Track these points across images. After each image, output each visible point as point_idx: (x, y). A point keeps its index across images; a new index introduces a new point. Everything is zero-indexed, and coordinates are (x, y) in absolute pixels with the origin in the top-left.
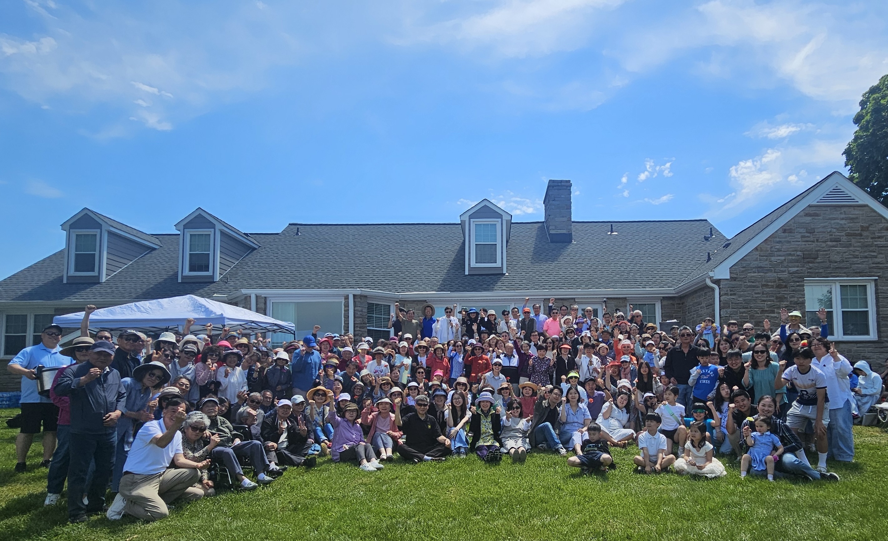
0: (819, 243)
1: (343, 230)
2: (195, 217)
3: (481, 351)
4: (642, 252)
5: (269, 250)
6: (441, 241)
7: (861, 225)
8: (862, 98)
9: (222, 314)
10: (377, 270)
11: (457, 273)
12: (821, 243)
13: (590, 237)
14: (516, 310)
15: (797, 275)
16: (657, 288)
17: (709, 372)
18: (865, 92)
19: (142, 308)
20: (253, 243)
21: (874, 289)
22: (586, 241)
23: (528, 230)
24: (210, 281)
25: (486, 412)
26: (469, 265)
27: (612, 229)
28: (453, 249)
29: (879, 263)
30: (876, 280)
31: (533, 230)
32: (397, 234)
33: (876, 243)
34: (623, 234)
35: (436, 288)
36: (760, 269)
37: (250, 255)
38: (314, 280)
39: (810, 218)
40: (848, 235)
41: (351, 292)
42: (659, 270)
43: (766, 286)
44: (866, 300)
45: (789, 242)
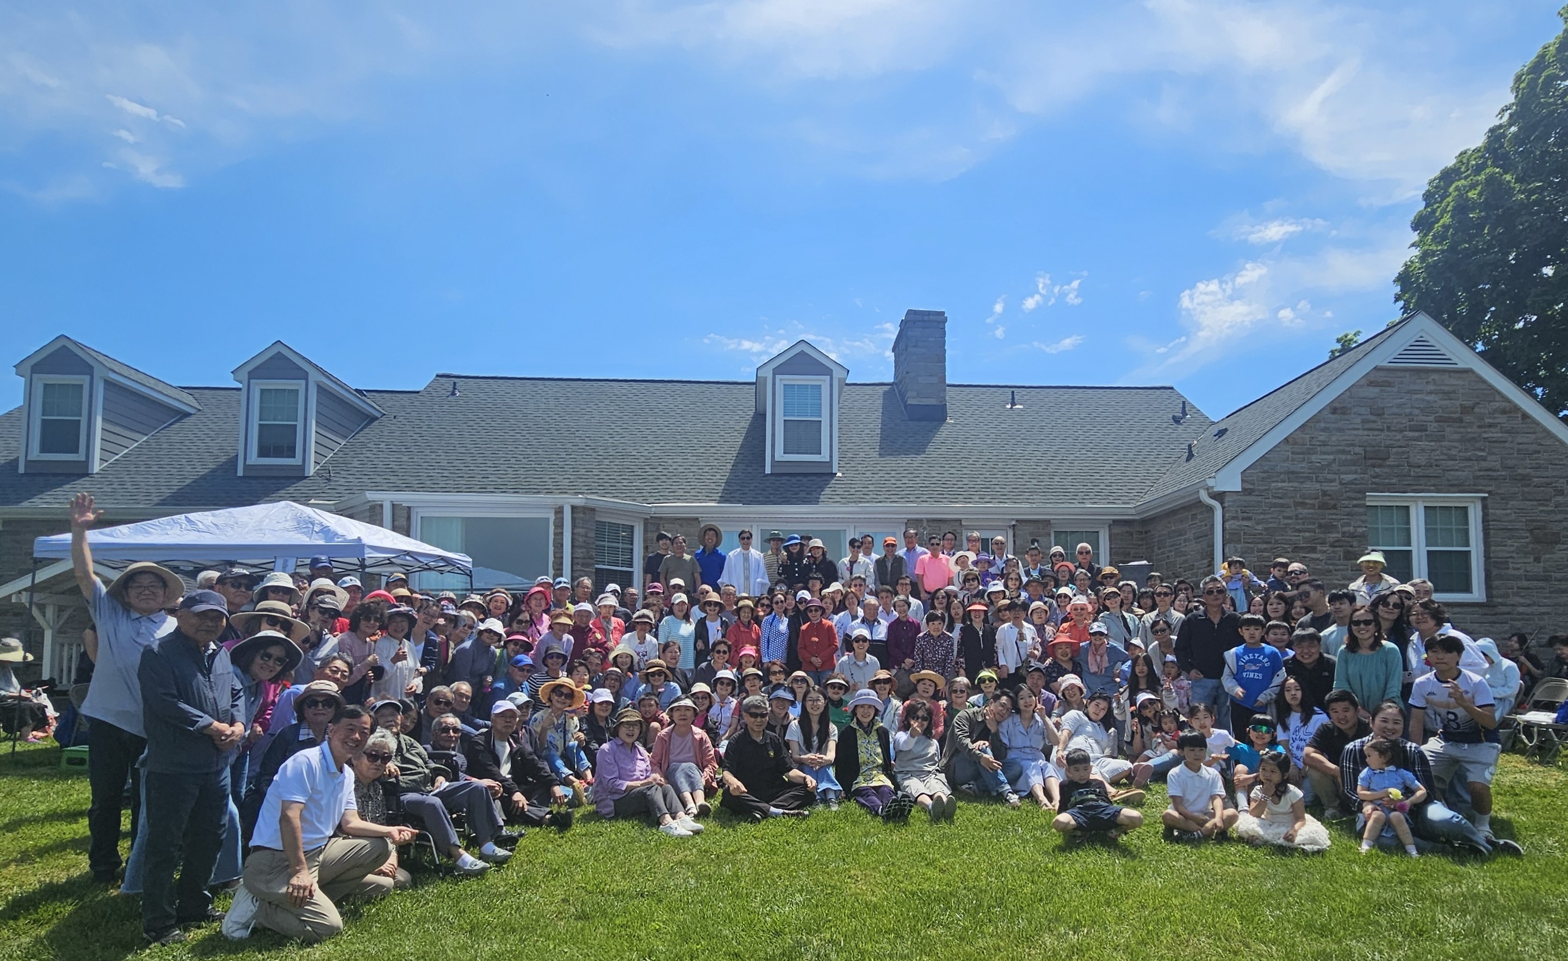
0: (1390, 434)
1: (535, 389)
2: (271, 358)
3: (819, 613)
4: (1070, 440)
5: (405, 422)
6: (715, 412)
7: (1461, 405)
8: (1427, 188)
9: (359, 539)
10: (606, 462)
11: (750, 469)
12: (1394, 433)
13: (977, 412)
14: (870, 539)
15: (1353, 486)
16: (1103, 504)
17: (1261, 658)
18: (1432, 177)
19: (200, 524)
20: (372, 407)
21: (1480, 514)
22: (971, 420)
23: (867, 397)
24: (298, 475)
25: (866, 725)
26: (773, 456)
27: (1013, 398)
28: (737, 428)
29: (1489, 470)
30: (1483, 499)
31: (876, 397)
32: (635, 398)
33: (1485, 435)
34: (1033, 408)
35: (716, 496)
36: (1292, 475)
37: (366, 430)
38: (492, 478)
39: (1377, 390)
40: (1439, 420)
41: (569, 501)
42: (1103, 473)
43: (1303, 504)
44: (1466, 532)
45: (1340, 430)
